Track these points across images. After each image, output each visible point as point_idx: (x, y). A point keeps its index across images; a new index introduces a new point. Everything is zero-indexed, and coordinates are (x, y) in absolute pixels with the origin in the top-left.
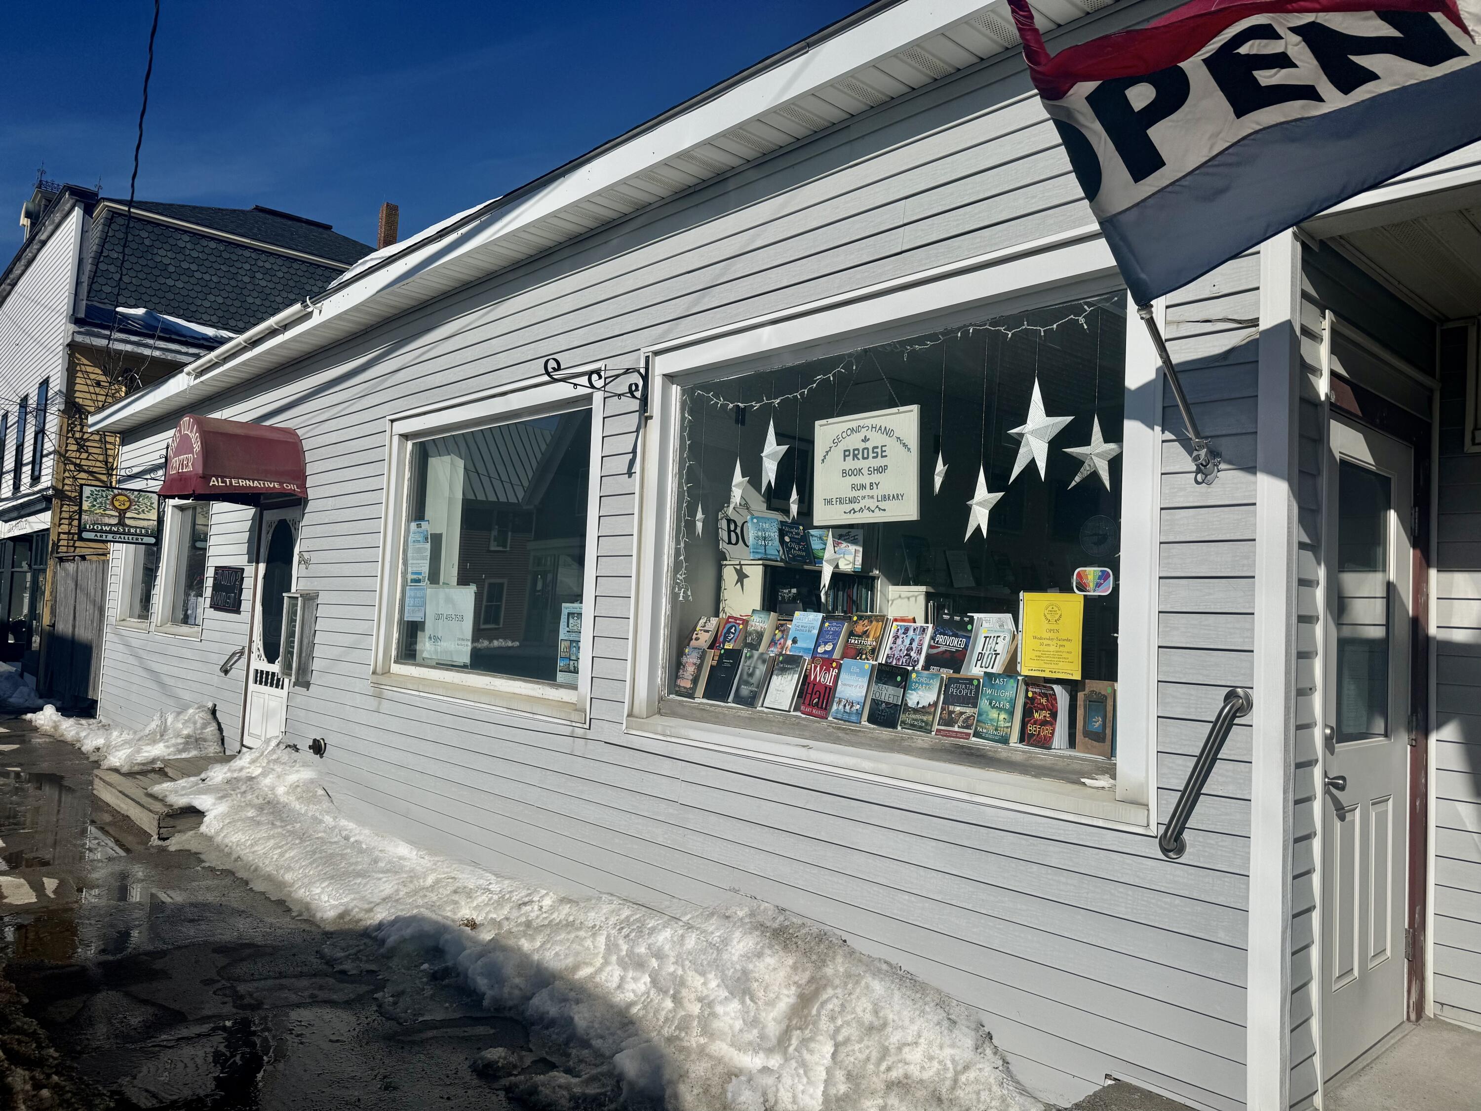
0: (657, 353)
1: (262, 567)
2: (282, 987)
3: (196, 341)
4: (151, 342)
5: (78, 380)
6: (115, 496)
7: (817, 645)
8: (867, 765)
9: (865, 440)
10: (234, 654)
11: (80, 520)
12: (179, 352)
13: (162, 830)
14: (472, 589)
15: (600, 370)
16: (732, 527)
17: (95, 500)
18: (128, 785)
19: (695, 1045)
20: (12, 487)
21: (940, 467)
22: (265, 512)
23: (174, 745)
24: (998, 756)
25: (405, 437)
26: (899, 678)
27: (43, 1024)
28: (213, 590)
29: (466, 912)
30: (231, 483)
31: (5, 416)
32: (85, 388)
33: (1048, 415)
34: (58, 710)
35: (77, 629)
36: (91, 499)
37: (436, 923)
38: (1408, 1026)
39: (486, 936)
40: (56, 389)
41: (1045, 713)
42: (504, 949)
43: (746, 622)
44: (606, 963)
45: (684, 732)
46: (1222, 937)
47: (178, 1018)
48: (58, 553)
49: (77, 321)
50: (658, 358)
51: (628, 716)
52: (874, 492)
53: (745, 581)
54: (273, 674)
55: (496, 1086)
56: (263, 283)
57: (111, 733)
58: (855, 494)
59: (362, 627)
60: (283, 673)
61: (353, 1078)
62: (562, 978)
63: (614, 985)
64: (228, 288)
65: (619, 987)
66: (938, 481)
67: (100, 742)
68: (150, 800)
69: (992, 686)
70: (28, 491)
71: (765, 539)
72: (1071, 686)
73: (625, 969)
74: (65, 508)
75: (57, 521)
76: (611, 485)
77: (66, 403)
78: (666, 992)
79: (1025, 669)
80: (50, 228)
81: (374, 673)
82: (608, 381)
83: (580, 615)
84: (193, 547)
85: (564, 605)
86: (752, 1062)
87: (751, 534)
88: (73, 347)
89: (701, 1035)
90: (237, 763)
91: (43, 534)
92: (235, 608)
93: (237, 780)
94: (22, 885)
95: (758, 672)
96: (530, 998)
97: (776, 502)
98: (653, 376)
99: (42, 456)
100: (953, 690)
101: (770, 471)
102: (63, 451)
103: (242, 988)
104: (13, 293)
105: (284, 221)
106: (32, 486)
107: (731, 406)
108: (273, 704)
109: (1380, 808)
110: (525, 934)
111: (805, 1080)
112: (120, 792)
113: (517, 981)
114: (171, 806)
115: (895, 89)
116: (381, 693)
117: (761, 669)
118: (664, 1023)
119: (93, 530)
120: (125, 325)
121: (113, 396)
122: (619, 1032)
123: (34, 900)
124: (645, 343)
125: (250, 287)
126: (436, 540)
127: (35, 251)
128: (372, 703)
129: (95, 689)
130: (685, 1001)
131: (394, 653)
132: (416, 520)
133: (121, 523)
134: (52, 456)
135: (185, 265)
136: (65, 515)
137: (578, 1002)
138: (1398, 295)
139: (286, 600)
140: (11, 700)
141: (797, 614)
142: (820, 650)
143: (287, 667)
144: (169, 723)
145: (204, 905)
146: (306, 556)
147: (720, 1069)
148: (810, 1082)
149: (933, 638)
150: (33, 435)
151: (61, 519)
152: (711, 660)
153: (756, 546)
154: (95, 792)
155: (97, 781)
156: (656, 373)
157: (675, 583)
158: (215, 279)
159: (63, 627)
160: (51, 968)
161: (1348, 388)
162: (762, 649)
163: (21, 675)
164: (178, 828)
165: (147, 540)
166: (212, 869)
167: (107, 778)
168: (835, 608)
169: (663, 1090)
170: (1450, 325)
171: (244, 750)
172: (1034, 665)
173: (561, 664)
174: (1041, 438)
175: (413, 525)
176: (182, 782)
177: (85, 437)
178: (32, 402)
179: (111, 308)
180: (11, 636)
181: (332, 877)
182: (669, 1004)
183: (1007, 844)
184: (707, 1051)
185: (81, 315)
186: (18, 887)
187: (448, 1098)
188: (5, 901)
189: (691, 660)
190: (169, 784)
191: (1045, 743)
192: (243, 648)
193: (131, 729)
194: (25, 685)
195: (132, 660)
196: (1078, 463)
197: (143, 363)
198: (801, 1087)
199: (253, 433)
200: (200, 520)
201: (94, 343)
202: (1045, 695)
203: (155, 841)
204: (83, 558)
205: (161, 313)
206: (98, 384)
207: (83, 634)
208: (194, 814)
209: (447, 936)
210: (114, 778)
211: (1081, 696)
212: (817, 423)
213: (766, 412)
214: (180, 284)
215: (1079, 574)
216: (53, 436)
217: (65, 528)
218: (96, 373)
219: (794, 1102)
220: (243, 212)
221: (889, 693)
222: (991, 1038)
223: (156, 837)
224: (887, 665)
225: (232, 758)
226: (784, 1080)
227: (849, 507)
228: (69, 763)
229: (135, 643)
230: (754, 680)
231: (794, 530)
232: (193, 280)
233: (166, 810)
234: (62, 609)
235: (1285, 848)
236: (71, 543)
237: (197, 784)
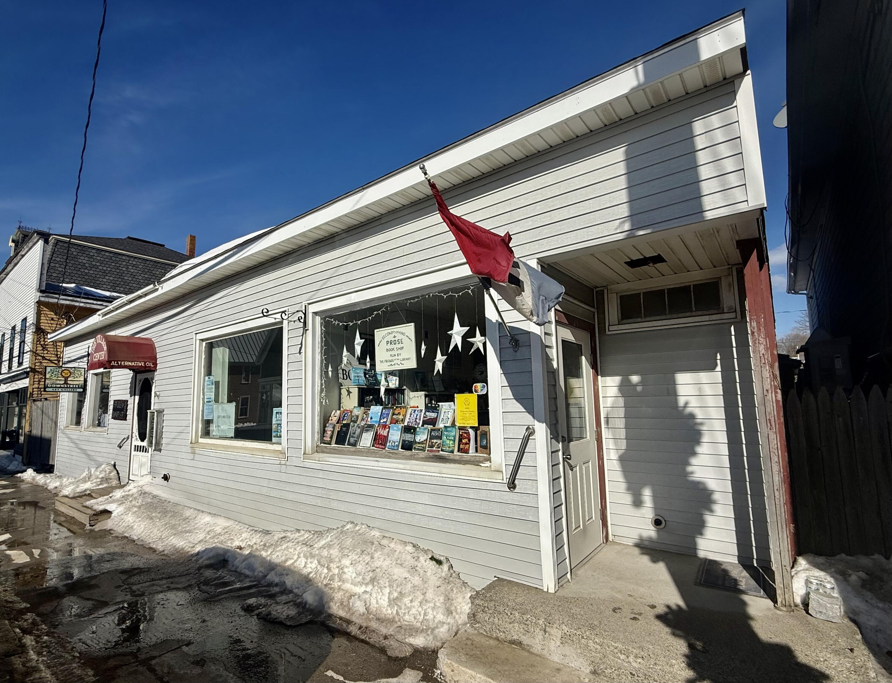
0: (309, 304)
1: (137, 398)
2: (153, 585)
3: (101, 298)
4: (78, 299)
5: (42, 318)
6: (63, 371)
7: (380, 419)
8: (401, 466)
9: (395, 337)
10: (124, 439)
11: (45, 382)
12: (93, 304)
13: (91, 522)
14: (234, 404)
15: (286, 311)
16: (344, 372)
17: (53, 373)
18: (73, 503)
19: (336, 586)
20: (7, 368)
21: (423, 347)
22: (138, 375)
23: (95, 482)
24: (450, 458)
25: (202, 340)
26: (412, 431)
27: (38, 615)
28: (113, 410)
29: (237, 543)
30: (121, 363)
31: (3, 335)
32: (46, 321)
33: (461, 326)
34: (34, 471)
35: (43, 433)
36: (51, 373)
37: (224, 549)
38: (603, 545)
39: (246, 552)
40: (31, 322)
41: (467, 440)
42: (254, 556)
43: (351, 412)
44: (299, 557)
45: (327, 459)
46: (531, 518)
47: (105, 604)
48: (33, 397)
49: (41, 291)
50: (310, 306)
51: (304, 454)
52: (399, 357)
53: (351, 394)
54: (144, 447)
55: (253, 614)
56: (132, 271)
57: (63, 480)
58: (392, 358)
59: (185, 423)
60: (149, 446)
61: (188, 619)
62: (280, 566)
63: (303, 566)
64: (115, 273)
65: (305, 566)
66: (423, 352)
67: (57, 484)
68: (85, 509)
69: (447, 431)
70: (16, 370)
71: (358, 377)
72: (475, 429)
73: (307, 559)
74: (36, 376)
75: (32, 383)
76: (292, 358)
77: (36, 328)
78: (324, 566)
79: (458, 424)
80: (26, 249)
81: (191, 443)
82: (290, 315)
83: (281, 413)
84: (102, 392)
85: (274, 409)
86: (359, 590)
87: (352, 375)
88: (39, 303)
89: (339, 582)
90: (127, 488)
91: (25, 389)
92: (124, 418)
93: (128, 495)
94: (22, 554)
95: (357, 432)
96: (267, 576)
97: (362, 361)
98: (308, 313)
99: (24, 353)
100: (433, 434)
101: (358, 349)
102: (34, 351)
103: (134, 588)
104: (7, 278)
105: (142, 243)
106: (18, 367)
107: (341, 324)
108: (144, 460)
109: (586, 465)
110: (263, 549)
111: (381, 594)
112: (70, 506)
113: (261, 569)
114: (95, 510)
115: (397, 206)
116: (195, 451)
117: (358, 431)
118: (324, 578)
119: (52, 387)
120: (64, 292)
121: (60, 325)
122: (305, 585)
123: (29, 560)
124: (304, 300)
125: (126, 272)
126: (217, 384)
127: (18, 259)
128: (191, 456)
129: (53, 459)
130: (332, 569)
131: (200, 434)
132: (208, 376)
133: (66, 383)
134: (29, 353)
135: (94, 263)
136: (35, 380)
137: (287, 575)
138: (579, 280)
139: (149, 414)
140: (9, 468)
141: (372, 407)
142: (382, 421)
143: (150, 443)
144: (92, 472)
145: (114, 553)
146: (158, 393)
147: (347, 594)
148: (383, 594)
149: (425, 414)
150: (19, 343)
151: (34, 382)
152: (337, 429)
153: (355, 380)
154: (56, 507)
155: (57, 502)
156: (310, 312)
157: (321, 398)
158: (109, 269)
159: (36, 432)
160: (40, 590)
161: (562, 314)
162: (358, 423)
163: (14, 456)
164: (99, 520)
165: (78, 390)
166: (117, 537)
167: (62, 501)
168: (389, 403)
169: (324, 606)
170: (598, 289)
171: (130, 481)
172: (461, 422)
173: (274, 434)
174: (459, 335)
175: (207, 378)
176: (101, 499)
177: (46, 343)
178: (18, 329)
179: (57, 284)
180: (7, 438)
181: (175, 534)
182: (325, 571)
183: (454, 492)
184: (342, 588)
185: (44, 288)
186: (20, 555)
187: (232, 622)
188: (14, 562)
189: (329, 429)
190: (94, 500)
191: (467, 451)
192: (129, 436)
193: (72, 477)
194: (16, 460)
195: (71, 445)
196: (472, 344)
197: (75, 309)
198: (379, 597)
199: (131, 341)
200: (105, 379)
201: (50, 301)
202: (466, 433)
203: (88, 527)
204: (46, 399)
205: (83, 285)
206: (52, 319)
207: (47, 434)
208: (107, 513)
209: (229, 554)
210: (66, 500)
211: (478, 432)
212: (376, 331)
213: (355, 326)
214: (91, 272)
215: (475, 386)
216: (29, 344)
217: (36, 386)
218: (52, 315)
219: (377, 603)
220: (121, 239)
221: (408, 437)
222: (452, 567)
223: (88, 525)
224: (408, 426)
225: (124, 486)
226: (373, 595)
227: (390, 363)
228: (42, 495)
229: (73, 437)
230: (355, 435)
231: (370, 372)
232: (98, 270)
233: (93, 512)
234: (35, 423)
235: (549, 483)
236: (39, 392)
237: (108, 499)
